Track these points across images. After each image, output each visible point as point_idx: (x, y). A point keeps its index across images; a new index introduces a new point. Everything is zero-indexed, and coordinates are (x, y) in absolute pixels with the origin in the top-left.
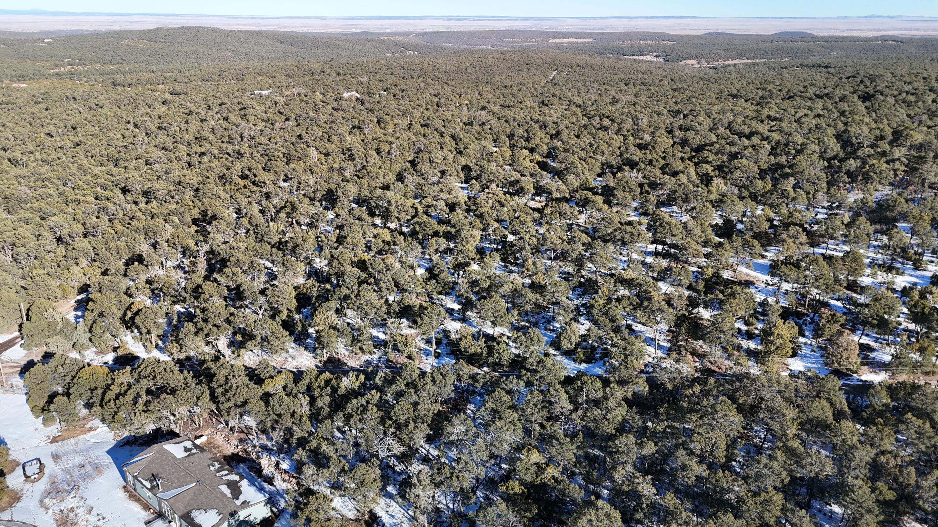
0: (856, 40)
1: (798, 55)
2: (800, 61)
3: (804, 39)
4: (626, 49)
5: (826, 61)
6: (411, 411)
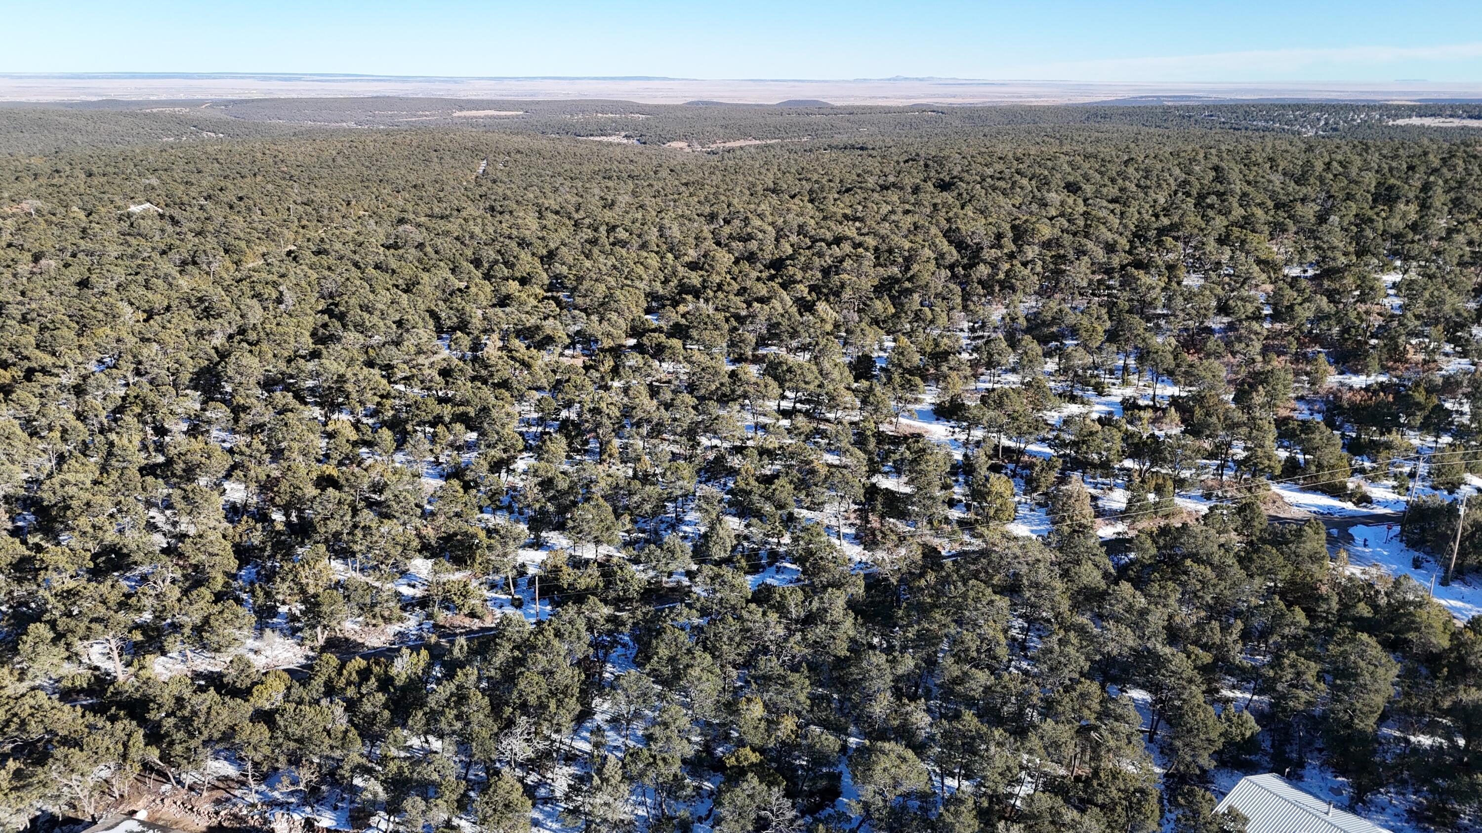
0: (887, 111)
1: (820, 132)
2: (826, 141)
3: (822, 111)
4: (578, 126)
5: (861, 141)
6: (544, 685)
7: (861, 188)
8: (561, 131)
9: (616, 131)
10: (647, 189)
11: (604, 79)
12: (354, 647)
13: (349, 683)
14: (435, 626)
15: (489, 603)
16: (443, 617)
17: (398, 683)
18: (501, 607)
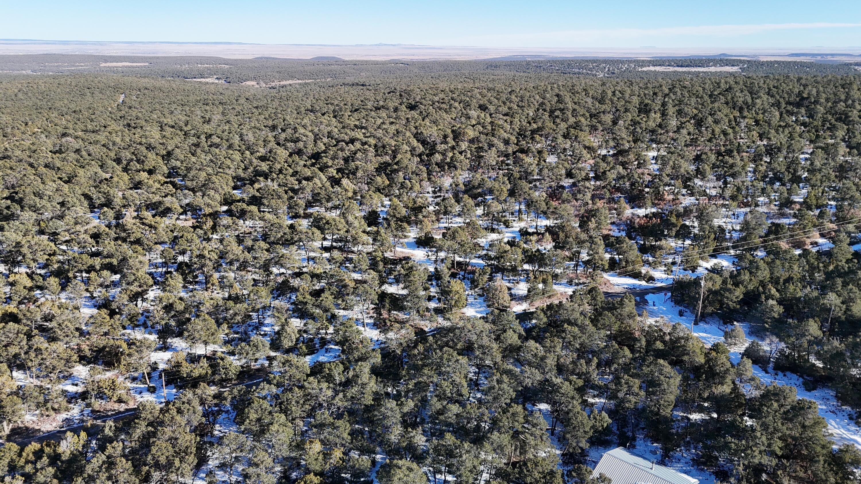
3: (337, 63)
4: (186, 72)
6: (170, 448)
7: (364, 109)
8: (174, 76)
9: (210, 75)
10: (231, 111)
11: (201, 43)
12: (33, 433)
13: (27, 462)
14: (93, 411)
15: (131, 392)
16: (98, 404)
17: (64, 458)
18: (140, 393)
